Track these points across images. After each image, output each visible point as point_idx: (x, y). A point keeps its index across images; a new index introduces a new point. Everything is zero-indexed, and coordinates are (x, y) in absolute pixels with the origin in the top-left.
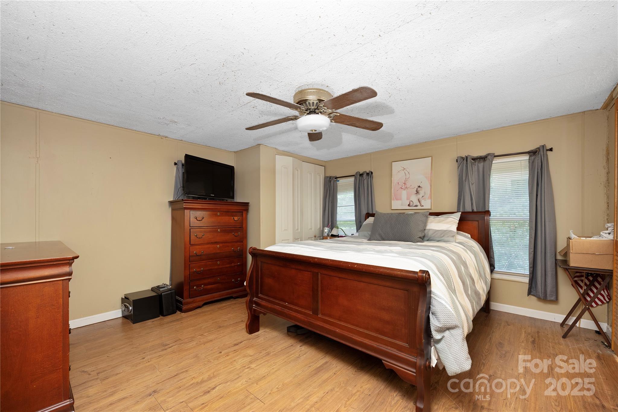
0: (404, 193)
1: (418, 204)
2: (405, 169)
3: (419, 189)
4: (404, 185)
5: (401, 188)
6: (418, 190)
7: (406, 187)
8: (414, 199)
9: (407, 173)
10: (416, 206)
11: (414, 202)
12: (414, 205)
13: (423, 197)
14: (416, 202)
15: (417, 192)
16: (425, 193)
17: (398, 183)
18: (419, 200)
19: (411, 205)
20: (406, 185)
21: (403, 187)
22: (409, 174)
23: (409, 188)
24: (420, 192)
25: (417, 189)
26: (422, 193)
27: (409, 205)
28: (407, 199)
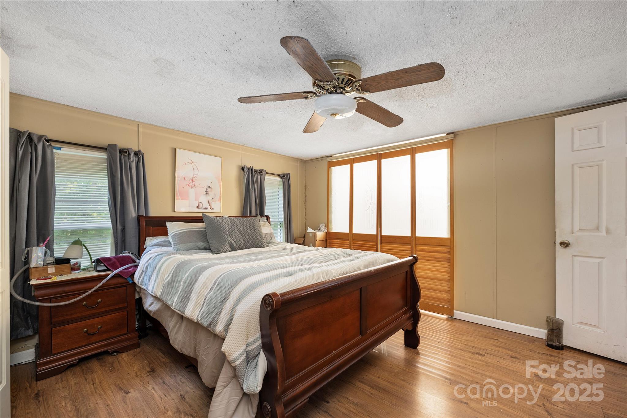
0: (192, 192)
1: (208, 206)
2: (193, 162)
3: (209, 189)
4: (191, 181)
5: (188, 185)
6: (207, 191)
7: (194, 185)
8: (204, 200)
9: (195, 167)
10: (206, 208)
11: (203, 204)
12: (204, 207)
13: (213, 199)
14: (206, 205)
15: (207, 193)
16: (215, 195)
17: (185, 178)
18: (208, 202)
19: (201, 206)
20: (194, 183)
21: (191, 184)
22: (198, 170)
23: (197, 186)
24: (210, 193)
25: (207, 189)
26: (211, 194)
27: (198, 207)
28: (195, 200)
